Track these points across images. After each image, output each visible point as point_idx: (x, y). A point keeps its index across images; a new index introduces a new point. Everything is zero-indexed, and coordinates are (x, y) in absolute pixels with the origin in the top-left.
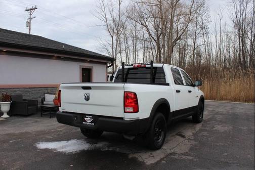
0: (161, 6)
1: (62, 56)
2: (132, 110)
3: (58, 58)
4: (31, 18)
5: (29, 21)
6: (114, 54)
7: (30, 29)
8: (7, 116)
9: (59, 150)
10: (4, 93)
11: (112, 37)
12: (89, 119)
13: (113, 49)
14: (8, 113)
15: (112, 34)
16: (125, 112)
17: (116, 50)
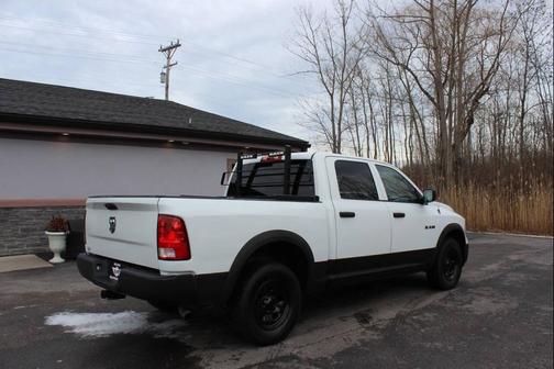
0: (432, 20)
1: (185, 140)
2: (172, 255)
3: (178, 145)
4: (169, 66)
5: (165, 71)
6: (337, 133)
7: (167, 88)
8: (61, 260)
9: (76, 331)
10: (56, 216)
11: (332, 95)
12: (117, 269)
13: (333, 121)
14: (62, 255)
15: (331, 89)
16: (160, 258)
17: (339, 124)
